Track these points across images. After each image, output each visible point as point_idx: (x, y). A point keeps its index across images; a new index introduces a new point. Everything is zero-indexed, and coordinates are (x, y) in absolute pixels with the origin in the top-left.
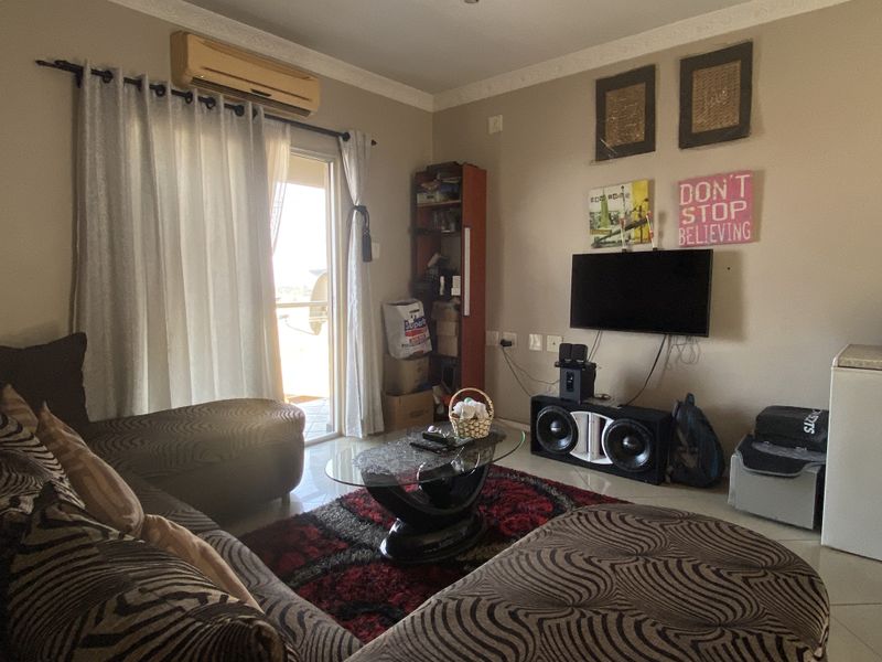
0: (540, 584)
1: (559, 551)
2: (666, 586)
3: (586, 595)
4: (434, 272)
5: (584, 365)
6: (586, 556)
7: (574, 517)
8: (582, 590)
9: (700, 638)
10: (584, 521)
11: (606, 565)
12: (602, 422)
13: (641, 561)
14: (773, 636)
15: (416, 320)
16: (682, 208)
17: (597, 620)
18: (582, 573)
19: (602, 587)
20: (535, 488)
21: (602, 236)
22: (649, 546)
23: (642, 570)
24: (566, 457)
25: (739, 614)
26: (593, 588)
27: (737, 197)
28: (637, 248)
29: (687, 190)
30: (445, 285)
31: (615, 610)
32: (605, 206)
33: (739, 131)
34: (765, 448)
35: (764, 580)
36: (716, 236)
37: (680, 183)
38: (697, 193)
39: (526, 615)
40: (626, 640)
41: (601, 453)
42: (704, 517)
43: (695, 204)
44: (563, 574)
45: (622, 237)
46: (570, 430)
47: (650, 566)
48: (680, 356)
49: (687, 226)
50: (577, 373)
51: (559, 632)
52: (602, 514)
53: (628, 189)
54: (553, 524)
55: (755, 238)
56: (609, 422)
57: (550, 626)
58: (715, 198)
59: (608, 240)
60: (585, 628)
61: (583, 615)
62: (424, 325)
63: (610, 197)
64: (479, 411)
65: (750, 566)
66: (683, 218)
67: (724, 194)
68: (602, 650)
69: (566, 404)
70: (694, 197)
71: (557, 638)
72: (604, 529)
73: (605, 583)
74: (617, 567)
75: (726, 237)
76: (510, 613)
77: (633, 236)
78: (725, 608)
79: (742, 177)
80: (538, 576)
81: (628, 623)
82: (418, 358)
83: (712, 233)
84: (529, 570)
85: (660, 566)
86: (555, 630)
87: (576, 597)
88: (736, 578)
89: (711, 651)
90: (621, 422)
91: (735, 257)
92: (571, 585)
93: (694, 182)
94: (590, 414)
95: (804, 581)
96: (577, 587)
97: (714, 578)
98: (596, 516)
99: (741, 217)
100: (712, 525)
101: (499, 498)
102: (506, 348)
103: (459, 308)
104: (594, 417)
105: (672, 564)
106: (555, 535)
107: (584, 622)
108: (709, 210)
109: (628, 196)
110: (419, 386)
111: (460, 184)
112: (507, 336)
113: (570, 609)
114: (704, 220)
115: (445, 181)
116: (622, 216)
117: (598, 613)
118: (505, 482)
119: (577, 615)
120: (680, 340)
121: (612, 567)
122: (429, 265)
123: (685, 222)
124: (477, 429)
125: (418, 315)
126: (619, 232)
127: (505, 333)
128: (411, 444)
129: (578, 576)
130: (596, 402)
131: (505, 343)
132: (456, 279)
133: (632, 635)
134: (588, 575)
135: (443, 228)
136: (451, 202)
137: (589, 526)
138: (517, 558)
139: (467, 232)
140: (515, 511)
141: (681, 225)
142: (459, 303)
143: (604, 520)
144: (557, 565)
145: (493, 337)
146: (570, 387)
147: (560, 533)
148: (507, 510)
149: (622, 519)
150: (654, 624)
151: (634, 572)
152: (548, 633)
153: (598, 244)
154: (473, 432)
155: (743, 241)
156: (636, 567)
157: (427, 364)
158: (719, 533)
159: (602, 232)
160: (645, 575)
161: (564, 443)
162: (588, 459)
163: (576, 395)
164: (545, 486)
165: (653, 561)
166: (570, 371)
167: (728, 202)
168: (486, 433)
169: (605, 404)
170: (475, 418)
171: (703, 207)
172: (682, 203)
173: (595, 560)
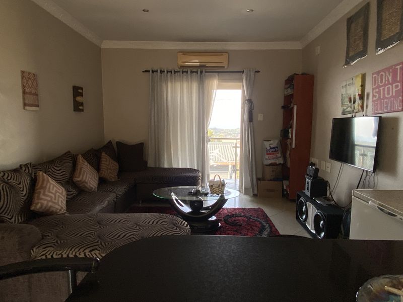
15: (271, 148)
21: (345, 108)
24: (304, 225)
27: (396, 81)
28: (357, 115)
29: (375, 78)
37: (373, 74)
38: (379, 80)
43: (378, 87)
46: (306, 211)
50: (310, 182)
58: (386, 82)
59: (347, 110)
62: (276, 151)
63: (348, 85)
66: (374, 96)
67: (390, 79)
70: (378, 83)
75: (391, 109)
77: (356, 108)
79: (399, 67)
83: (385, 105)
90: (318, 212)
93: (378, 73)
99: (397, 94)
108: (384, 91)
109: (354, 84)
112: (314, 161)
114: (382, 97)
125: (272, 146)
139: (296, 107)
142: (291, 141)
146: (308, 189)
153: (344, 112)
159: (345, 105)
162: (310, 228)
163: (309, 194)
167: (392, 85)
171: (382, 89)
172: (373, 87)
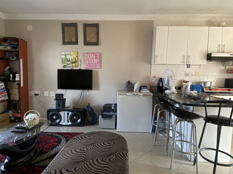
0: (71, 160)
1: (73, 150)
2: (100, 150)
3: (83, 158)
4: (8, 72)
5: (63, 99)
6: (80, 149)
7: (73, 140)
8: (82, 157)
9: (110, 158)
10: (76, 140)
11: (85, 149)
12: (68, 114)
13: (92, 146)
14: (122, 153)
15: (1, 89)
16: (85, 59)
17: (88, 163)
18: (80, 153)
19: (86, 155)
20: (51, 135)
21: (65, 65)
22: (93, 142)
23: (93, 148)
24: (58, 125)
25: (115, 150)
26: (84, 156)
27: (97, 58)
28: (75, 68)
29: (86, 55)
30: (13, 77)
31: (91, 159)
32: (66, 57)
33: (97, 43)
34: (105, 113)
35: (116, 142)
36: (93, 67)
37: (84, 54)
38: (89, 56)
39: (71, 169)
40: (96, 165)
41: (68, 122)
42: (101, 132)
43: (88, 59)
44: (76, 155)
45: (71, 65)
46: (59, 117)
47: (94, 146)
48: (86, 95)
49: (87, 64)
50: (61, 102)
51: (80, 169)
52: (80, 137)
53: (72, 53)
54: (68, 143)
55: (101, 68)
56: (70, 113)
57: (78, 169)
58: (92, 58)
59: (67, 66)
60: (86, 166)
61: (84, 163)
62: (5, 91)
63: (67, 55)
64: (35, 117)
65: (113, 140)
66: (86, 62)
67: (94, 57)
68: (92, 169)
69: (58, 110)
70: (88, 57)
71: (80, 171)
72: (81, 141)
73: (86, 153)
74: (88, 149)
75: (95, 67)
76: (66, 170)
77: (74, 65)
78: (112, 150)
79: (98, 54)
80: (70, 158)
81: (95, 161)
82: (3, 102)
83: (92, 66)
84: (66, 157)
85: (97, 145)
86: (79, 169)
87: (81, 159)
88: (112, 143)
89: (113, 160)
90: (74, 113)
91: (97, 72)
92: (79, 157)
93: (88, 54)
94: (65, 112)
95: (122, 139)
96: (80, 157)
97: (108, 144)
98: (79, 138)
99: (98, 63)
100: (103, 133)
101: (41, 141)
102: (36, 96)
103: (19, 85)
104: (66, 113)
105: (99, 144)
106: (70, 146)
107: (85, 165)
108: (91, 61)
109: (72, 55)
110: (4, 111)
111: (18, 45)
112: (37, 92)
113: (81, 163)
114: (90, 63)
115: (12, 43)
116: (71, 60)
117: (88, 161)
118: (42, 136)
119: (83, 164)
120: (86, 91)
121: (87, 149)
122: (5, 70)
123: (86, 63)
124: (35, 123)
125: (2, 87)
126: (70, 64)
127: (36, 92)
128: (11, 132)
129: (79, 154)
130: (66, 109)
131: (36, 95)
132: (17, 75)
133: (97, 163)
134: (82, 153)
135: (11, 58)
136: (14, 50)
137: (78, 141)
138: (62, 156)
139: (21, 60)
140: (47, 143)
141: (85, 64)
142: (19, 83)
143: (81, 138)
144: (73, 153)
145: (32, 93)
146: (59, 105)
147: (71, 145)
148: (44, 144)
149: (85, 137)
150: (100, 159)
151: (92, 149)
152: (78, 171)
153: (64, 66)
154: (34, 124)
155: (99, 68)
156: (92, 147)
157: (6, 104)
158: (105, 134)
159: (66, 64)
160: (94, 149)
161: (58, 121)
162: (65, 124)
163: (61, 108)
164: (54, 134)
165: (95, 145)
166: (59, 101)
167: (95, 59)
168: (38, 123)
169: (69, 109)
170: (34, 119)
171: (90, 60)
172: (85, 58)
173: (82, 149)
